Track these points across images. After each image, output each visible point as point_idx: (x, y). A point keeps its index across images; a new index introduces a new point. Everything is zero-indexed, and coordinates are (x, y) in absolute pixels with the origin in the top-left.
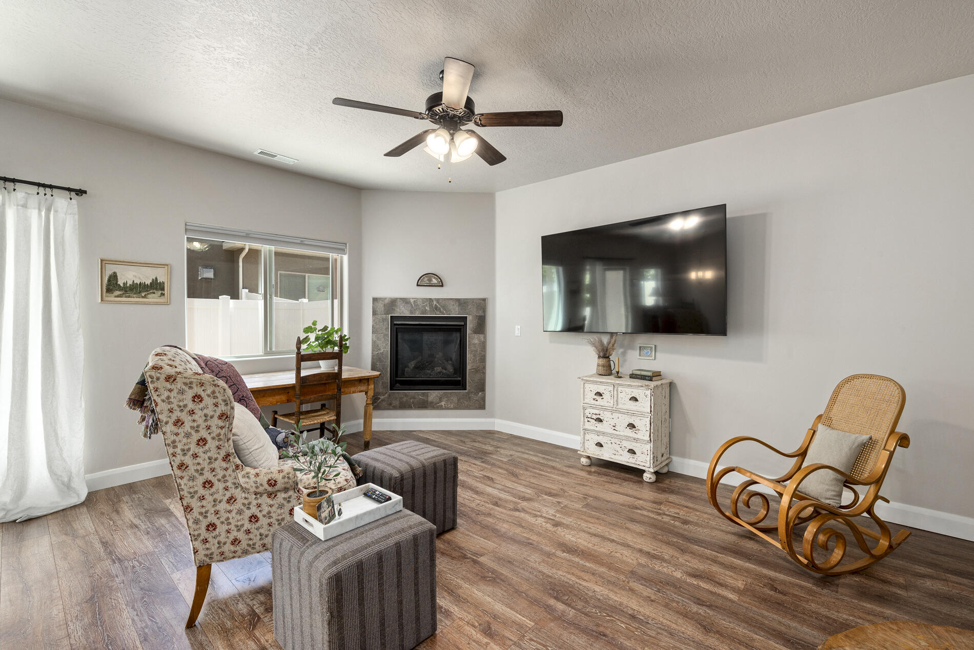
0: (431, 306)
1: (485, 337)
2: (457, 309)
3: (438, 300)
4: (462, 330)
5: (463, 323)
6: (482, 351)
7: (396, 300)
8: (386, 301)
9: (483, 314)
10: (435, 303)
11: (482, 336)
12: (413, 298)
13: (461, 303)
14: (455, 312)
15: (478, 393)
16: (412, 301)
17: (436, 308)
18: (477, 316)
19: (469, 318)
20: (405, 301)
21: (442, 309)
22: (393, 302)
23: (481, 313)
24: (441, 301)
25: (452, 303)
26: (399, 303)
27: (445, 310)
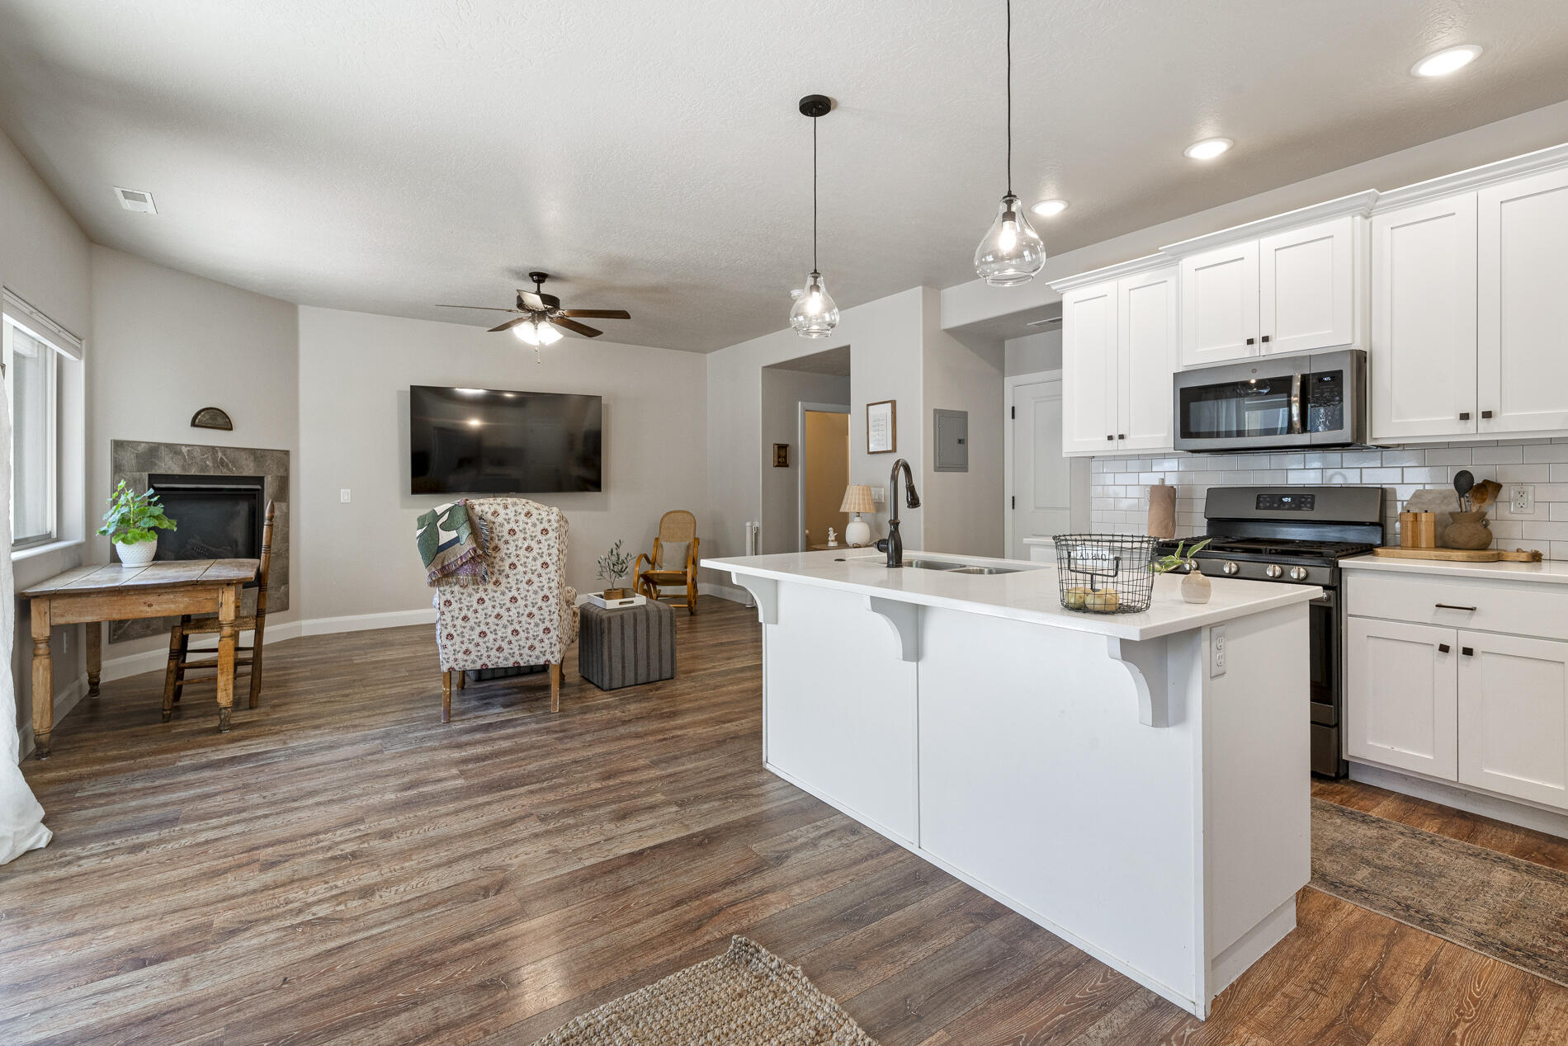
0: (214, 460)
1: (288, 507)
2: (252, 465)
3: (224, 449)
4: (257, 496)
5: (259, 487)
6: (285, 526)
7: (158, 447)
8: (141, 448)
9: (285, 474)
10: (220, 455)
11: (283, 505)
12: (186, 445)
13: (257, 455)
14: (249, 470)
15: (280, 588)
16: (184, 450)
17: (222, 462)
18: (277, 476)
19: (268, 480)
20: (173, 448)
21: (230, 465)
22: (154, 450)
23: (281, 473)
24: (228, 452)
25: (244, 455)
26: (163, 452)
27: (235, 466)
